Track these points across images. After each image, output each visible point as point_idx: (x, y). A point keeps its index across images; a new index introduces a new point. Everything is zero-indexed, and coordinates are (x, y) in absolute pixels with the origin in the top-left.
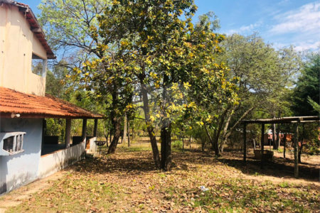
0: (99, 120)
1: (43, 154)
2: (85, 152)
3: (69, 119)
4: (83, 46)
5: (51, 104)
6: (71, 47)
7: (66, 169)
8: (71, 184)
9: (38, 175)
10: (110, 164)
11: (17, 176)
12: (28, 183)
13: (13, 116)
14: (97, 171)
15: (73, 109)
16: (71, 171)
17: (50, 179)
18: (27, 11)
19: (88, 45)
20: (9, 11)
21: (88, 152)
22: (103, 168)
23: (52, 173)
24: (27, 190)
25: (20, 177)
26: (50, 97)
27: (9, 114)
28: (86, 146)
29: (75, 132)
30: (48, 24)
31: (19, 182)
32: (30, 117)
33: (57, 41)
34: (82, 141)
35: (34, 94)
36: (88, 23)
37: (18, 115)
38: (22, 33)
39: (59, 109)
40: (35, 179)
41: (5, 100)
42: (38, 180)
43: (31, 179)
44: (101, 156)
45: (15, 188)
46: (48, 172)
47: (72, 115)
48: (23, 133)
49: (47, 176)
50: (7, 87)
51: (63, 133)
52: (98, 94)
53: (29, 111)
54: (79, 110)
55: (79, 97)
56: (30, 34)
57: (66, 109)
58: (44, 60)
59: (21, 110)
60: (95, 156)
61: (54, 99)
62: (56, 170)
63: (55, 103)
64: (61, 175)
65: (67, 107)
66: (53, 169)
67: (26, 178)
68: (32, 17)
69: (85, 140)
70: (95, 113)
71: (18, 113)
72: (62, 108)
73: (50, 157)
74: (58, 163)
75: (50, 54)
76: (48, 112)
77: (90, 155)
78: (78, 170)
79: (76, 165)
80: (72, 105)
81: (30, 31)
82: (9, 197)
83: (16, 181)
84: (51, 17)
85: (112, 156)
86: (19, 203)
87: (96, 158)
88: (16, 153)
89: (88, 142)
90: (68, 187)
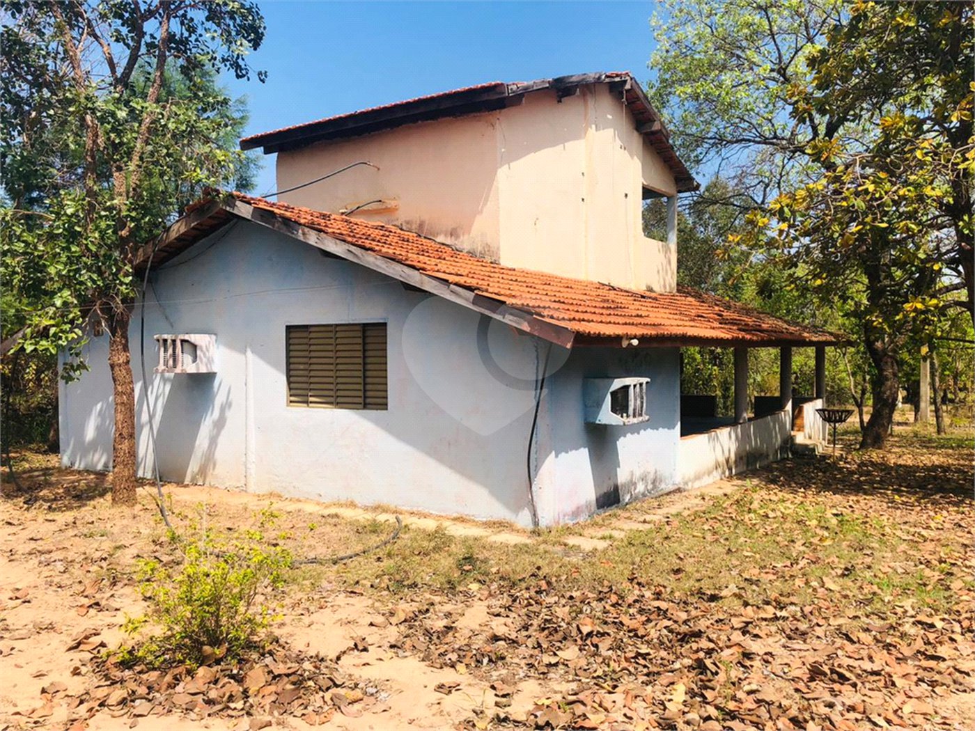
0: (829, 351)
1: (684, 433)
2: (792, 438)
3: (741, 349)
4: (772, 140)
5: (694, 312)
6: (737, 146)
7: (741, 476)
8: (755, 505)
9: (678, 480)
10: (868, 473)
11: (637, 474)
12: (659, 494)
13: (625, 344)
14: (827, 486)
15: (749, 321)
16: (756, 481)
17: (705, 491)
18: (628, 86)
19: (787, 134)
20: (591, 102)
21: (800, 439)
22: (842, 481)
23: (707, 480)
24: (659, 507)
25: (643, 479)
26: (688, 294)
27: (618, 338)
28: (793, 425)
29: (761, 387)
30: (673, 100)
31: (640, 488)
32: (655, 345)
33: (700, 140)
34: (781, 407)
35: (651, 290)
36: (782, 71)
37: (635, 342)
38: (619, 143)
39: (716, 324)
40: (671, 488)
41: (604, 311)
42: (679, 490)
43: (663, 486)
44: (837, 453)
45: (635, 499)
46: (698, 478)
47: (748, 337)
48: (644, 380)
49: (697, 484)
50: (596, 278)
51: (726, 390)
52: (816, 276)
53: (654, 332)
54: (768, 323)
55: (765, 289)
56: (636, 140)
57: (733, 322)
58: (670, 198)
59: (639, 331)
60: (820, 451)
61: (698, 296)
62: (716, 475)
63: (704, 309)
64: (729, 487)
65: (736, 316)
66: (709, 473)
67: (654, 482)
68: (638, 98)
69: (789, 407)
70: (815, 329)
71: (635, 337)
72: (723, 321)
73: (699, 441)
74: (722, 459)
75: (683, 181)
76: (691, 332)
77: (806, 447)
78: (774, 481)
79: (768, 469)
80: (748, 312)
81: (636, 134)
82: (628, 514)
83: (635, 484)
84: (680, 82)
85: (875, 455)
86: (647, 526)
87: (824, 457)
88: (635, 420)
89: (797, 413)
90: (750, 511)
